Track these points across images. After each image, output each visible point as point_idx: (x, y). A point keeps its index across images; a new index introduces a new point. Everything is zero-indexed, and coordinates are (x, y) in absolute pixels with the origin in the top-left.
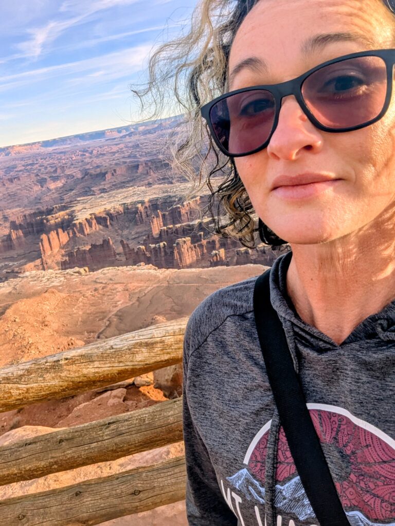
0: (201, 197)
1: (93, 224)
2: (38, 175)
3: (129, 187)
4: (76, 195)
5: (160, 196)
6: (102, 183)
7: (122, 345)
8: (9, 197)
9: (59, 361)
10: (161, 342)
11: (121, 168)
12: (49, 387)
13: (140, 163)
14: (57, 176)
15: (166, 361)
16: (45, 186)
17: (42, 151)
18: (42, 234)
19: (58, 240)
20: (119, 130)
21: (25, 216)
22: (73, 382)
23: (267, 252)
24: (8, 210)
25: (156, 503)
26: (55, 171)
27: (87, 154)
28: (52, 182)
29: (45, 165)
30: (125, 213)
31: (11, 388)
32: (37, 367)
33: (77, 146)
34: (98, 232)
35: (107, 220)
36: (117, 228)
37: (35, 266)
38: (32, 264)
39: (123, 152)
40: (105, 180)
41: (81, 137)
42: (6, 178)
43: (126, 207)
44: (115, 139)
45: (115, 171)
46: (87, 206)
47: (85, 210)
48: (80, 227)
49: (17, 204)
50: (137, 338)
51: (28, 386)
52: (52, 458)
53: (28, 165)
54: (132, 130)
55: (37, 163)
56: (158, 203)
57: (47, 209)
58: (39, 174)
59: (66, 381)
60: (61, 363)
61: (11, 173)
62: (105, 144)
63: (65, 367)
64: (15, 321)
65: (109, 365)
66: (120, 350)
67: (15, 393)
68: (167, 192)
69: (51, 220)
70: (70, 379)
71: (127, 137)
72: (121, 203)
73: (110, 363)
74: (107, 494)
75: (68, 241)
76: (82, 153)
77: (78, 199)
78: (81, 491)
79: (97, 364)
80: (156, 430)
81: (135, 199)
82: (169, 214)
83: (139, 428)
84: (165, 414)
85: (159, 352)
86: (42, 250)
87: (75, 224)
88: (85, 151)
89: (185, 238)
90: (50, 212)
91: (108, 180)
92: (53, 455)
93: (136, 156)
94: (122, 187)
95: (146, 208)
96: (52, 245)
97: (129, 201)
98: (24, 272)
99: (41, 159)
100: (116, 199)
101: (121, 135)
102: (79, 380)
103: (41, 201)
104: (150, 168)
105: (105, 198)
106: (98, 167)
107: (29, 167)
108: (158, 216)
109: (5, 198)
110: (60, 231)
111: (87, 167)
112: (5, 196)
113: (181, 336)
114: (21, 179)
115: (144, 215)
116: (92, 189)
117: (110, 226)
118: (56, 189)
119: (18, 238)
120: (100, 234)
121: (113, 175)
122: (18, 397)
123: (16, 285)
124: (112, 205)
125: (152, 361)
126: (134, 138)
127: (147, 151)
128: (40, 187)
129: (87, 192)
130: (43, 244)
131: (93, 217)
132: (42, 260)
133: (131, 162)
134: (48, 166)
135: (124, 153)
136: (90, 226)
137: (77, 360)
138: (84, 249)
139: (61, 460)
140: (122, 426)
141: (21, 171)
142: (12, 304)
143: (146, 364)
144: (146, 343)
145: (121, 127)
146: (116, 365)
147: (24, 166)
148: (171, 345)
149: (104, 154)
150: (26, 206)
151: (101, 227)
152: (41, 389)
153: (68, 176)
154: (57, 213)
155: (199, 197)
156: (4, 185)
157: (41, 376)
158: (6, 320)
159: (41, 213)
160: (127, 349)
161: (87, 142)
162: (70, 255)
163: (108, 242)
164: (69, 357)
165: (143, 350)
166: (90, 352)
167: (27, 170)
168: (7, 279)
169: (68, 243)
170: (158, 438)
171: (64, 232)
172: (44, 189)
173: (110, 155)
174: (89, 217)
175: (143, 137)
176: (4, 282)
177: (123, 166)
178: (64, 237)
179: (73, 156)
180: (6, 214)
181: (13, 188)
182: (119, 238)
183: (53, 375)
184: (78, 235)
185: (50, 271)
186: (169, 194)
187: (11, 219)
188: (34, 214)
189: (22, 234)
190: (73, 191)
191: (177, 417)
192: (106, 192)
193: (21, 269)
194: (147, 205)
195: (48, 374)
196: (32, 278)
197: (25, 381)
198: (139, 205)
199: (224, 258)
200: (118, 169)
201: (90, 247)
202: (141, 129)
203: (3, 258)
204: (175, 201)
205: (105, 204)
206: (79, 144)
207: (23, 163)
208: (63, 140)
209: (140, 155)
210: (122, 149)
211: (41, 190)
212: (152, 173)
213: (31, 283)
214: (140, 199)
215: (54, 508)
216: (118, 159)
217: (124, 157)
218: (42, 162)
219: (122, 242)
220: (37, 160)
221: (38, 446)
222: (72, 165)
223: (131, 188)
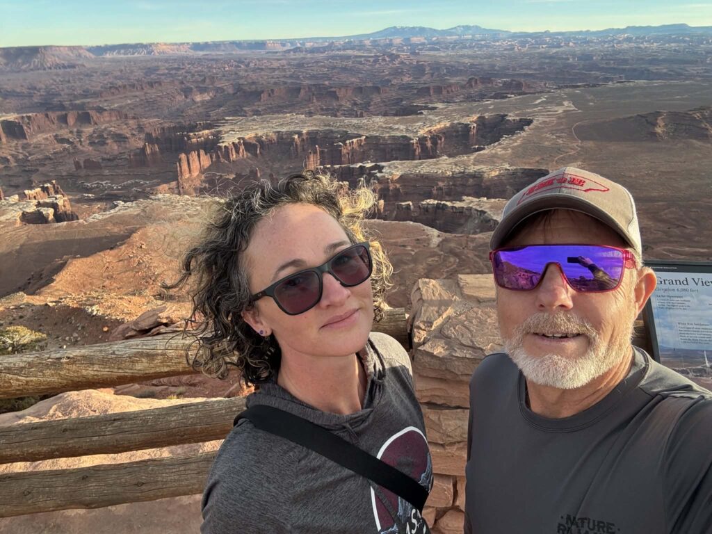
0: (367, 137)
1: (241, 150)
2: (182, 83)
3: (286, 113)
4: (225, 113)
5: (320, 129)
6: (256, 104)
7: (123, 353)
8: (147, 105)
9: (61, 358)
10: (161, 355)
11: (280, 89)
12: (49, 382)
13: (302, 87)
14: (205, 87)
15: (166, 372)
16: (190, 97)
17: (191, 54)
18: (181, 153)
19: (198, 162)
20: (283, 43)
21: (163, 129)
22: (72, 380)
23: (430, 211)
24: (144, 120)
25: (158, 496)
26: (204, 81)
27: (242, 66)
28: (198, 93)
29: (193, 71)
30: (278, 142)
31: (11, 379)
32: (39, 361)
33: (232, 54)
34: (245, 160)
35: (257, 148)
36: (267, 159)
37: (169, 189)
38: (166, 186)
39: (284, 70)
40: (260, 100)
41: (238, 44)
42: (146, 80)
43: (280, 135)
44: (277, 52)
45: (272, 91)
46: (236, 128)
47: (233, 133)
48: (225, 151)
49: (155, 114)
50: (140, 347)
51: (28, 379)
52: (54, 445)
53: (172, 69)
54: (299, 45)
55: (183, 69)
56: (318, 137)
57: (189, 124)
58: (185, 82)
59: (66, 379)
60: (62, 361)
61: (152, 76)
62: (264, 56)
63: (65, 366)
64: (141, 247)
65: (108, 370)
66: (121, 357)
67: (14, 383)
68: (329, 125)
69: (193, 138)
70: (69, 378)
71: (292, 53)
72: (275, 130)
73: (109, 368)
74: (111, 482)
75: (210, 166)
76: (237, 64)
77: (227, 118)
78: (88, 475)
79: (96, 367)
80: (157, 433)
81: (292, 128)
82: (328, 151)
83: (140, 428)
84: (169, 418)
85: (159, 364)
86: (179, 172)
87: (220, 147)
88: (240, 62)
89: (342, 181)
90: (193, 128)
91: (264, 101)
92: (55, 442)
93: (298, 77)
94: (278, 112)
95: (303, 140)
96: (192, 167)
97: (284, 129)
98: (156, 194)
99: (189, 64)
100: (270, 125)
101: (285, 49)
102: (78, 380)
103: (184, 114)
104: (313, 94)
105: (258, 122)
106: (253, 83)
107: (173, 72)
108: (315, 152)
109: (142, 105)
110: (202, 152)
111: (241, 82)
112: (142, 102)
113: (182, 352)
114: (163, 84)
115: (300, 149)
116: (244, 109)
117: (259, 157)
118: (202, 102)
119: (153, 153)
120: (248, 163)
121: (270, 95)
122: (18, 388)
123: (145, 207)
124: (265, 131)
125: (152, 371)
126: (299, 55)
127: (312, 73)
128: (183, 97)
129: (237, 111)
130: (181, 164)
131: (242, 141)
132: (178, 183)
133: (292, 83)
134: (196, 74)
135: (285, 72)
136: (237, 152)
137: (79, 360)
138: (227, 177)
139: (63, 448)
140: (126, 424)
141: (163, 75)
142: (139, 228)
143: (146, 374)
144: (147, 353)
145: (286, 40)
146: (116, 370)
147: (167, 69)
148: (172, 359)
149: (262, 69)
150: (166, 117)
151: (249, 155)
152: (41, 384)
153: (218, 90)
154: (200, 131)
155: (364, 137)
156: (142, 89)
157: (41, 371)
158: (131, 245)
159: (182, 128)
160: (127, 357)
161: (244, 52)
162: (211, 181)
163: (256, 174)
164: (71, 356)
165: (143, 359)
166: (92, 354)
167: (170, 74)
168: (136, 198)
169: (209, 169)
170: (159, 440)
171: (206, 154)
172: (188, 100)
173: (269, 71)
174: (237, 141)
175: (309, 56)
176: (132, 201)
177: (282, 87)
178: (206, 161)
179: (226, 66)
180: (141, 123)
181: (152, 93)
182: (269, 171)
183: (53, 372)
184: (222, 160)
185: (186, 196)
186: (332, 128)
187: (147, 130)
188: (174, 127)
189: (158, 150)
190: (222, 108)
191: (179, 423)
192: (260, 115)
193: (153, 190)
194: (305, 137)
195: (48, 371)
196: (164, 201)
197: (25, 374)
198: (296, 137)
199: (382, 210)
200: (276, 89)
201: (234, 176)
202: (308, 45)
203: (133, 174)
204: (337, 138)
205: (257, 129)
206: (234, 53)
207: (167, 65)
208: (217, 45)
209: (303, 77)
210: (284, 66)
211: (185, 101)
212: (315, 101)
213: (164, 207)
214: (298, 129)
215: (60, 488)
216: (278, 78)
217: (285, 77)
218: (189, 68)
219: (271, 176)
220: (183, 64)
221: (43, 432)
222: (224, 76)
223: (288, 115)
